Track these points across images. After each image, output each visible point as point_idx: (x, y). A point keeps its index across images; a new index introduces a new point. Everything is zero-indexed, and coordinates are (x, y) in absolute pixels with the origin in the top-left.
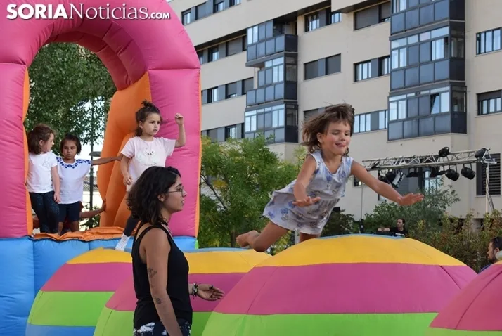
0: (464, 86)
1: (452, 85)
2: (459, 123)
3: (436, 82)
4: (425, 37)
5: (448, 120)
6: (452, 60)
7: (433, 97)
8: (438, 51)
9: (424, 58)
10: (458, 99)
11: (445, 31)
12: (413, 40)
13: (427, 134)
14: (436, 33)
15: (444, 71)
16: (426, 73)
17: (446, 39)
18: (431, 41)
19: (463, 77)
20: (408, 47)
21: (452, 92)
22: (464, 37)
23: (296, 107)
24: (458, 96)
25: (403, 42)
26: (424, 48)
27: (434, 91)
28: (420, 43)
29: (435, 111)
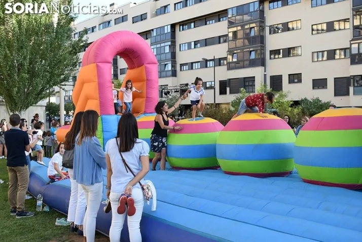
0: (175, 61)
1: (172, 61)
2: (174, 74)
3: (166, 60)
4: (162, 45)
5: (171, 73)
6: (172, 52)
7: (166, 65)
8: (167, 50)
9: (162, 52)
10: (174, 66)
11: (169, 43)
12: (159, 46)
13: (163, 77)
14: (166, 44)
15: (169, 56)
16: (163, 57)
17: (170, 46)
18: (165, 46)
19: (175, 59)
20: (157, 48)
21: (172, 63)
22: (175, 45)
23: (117, 68)
24: (174, 65)
25: (155, 46)
26: (162, 49)
27: (166, 63)
28: (161, 47)
29: (166, 69)
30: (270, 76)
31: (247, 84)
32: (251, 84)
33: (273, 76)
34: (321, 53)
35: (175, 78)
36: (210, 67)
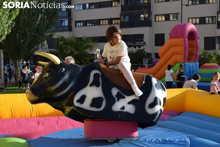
0: (71, 19)
1: (68, 18)
2: (70, 28)
3: (63, 17)
5: (67, 28)
7: (62, 21)
10: (70, 23)
15: (66, 14)
19: (71, 16)
24: (70, 21)
27: (63, 19)
29: (63, 25)
30: (155, 34)
31: (137, 40)
32: (140, 39)
33: (158, 34)
34: (191, 19)
35: (70, 32)
36: (103, 25)
